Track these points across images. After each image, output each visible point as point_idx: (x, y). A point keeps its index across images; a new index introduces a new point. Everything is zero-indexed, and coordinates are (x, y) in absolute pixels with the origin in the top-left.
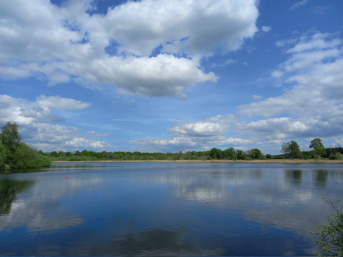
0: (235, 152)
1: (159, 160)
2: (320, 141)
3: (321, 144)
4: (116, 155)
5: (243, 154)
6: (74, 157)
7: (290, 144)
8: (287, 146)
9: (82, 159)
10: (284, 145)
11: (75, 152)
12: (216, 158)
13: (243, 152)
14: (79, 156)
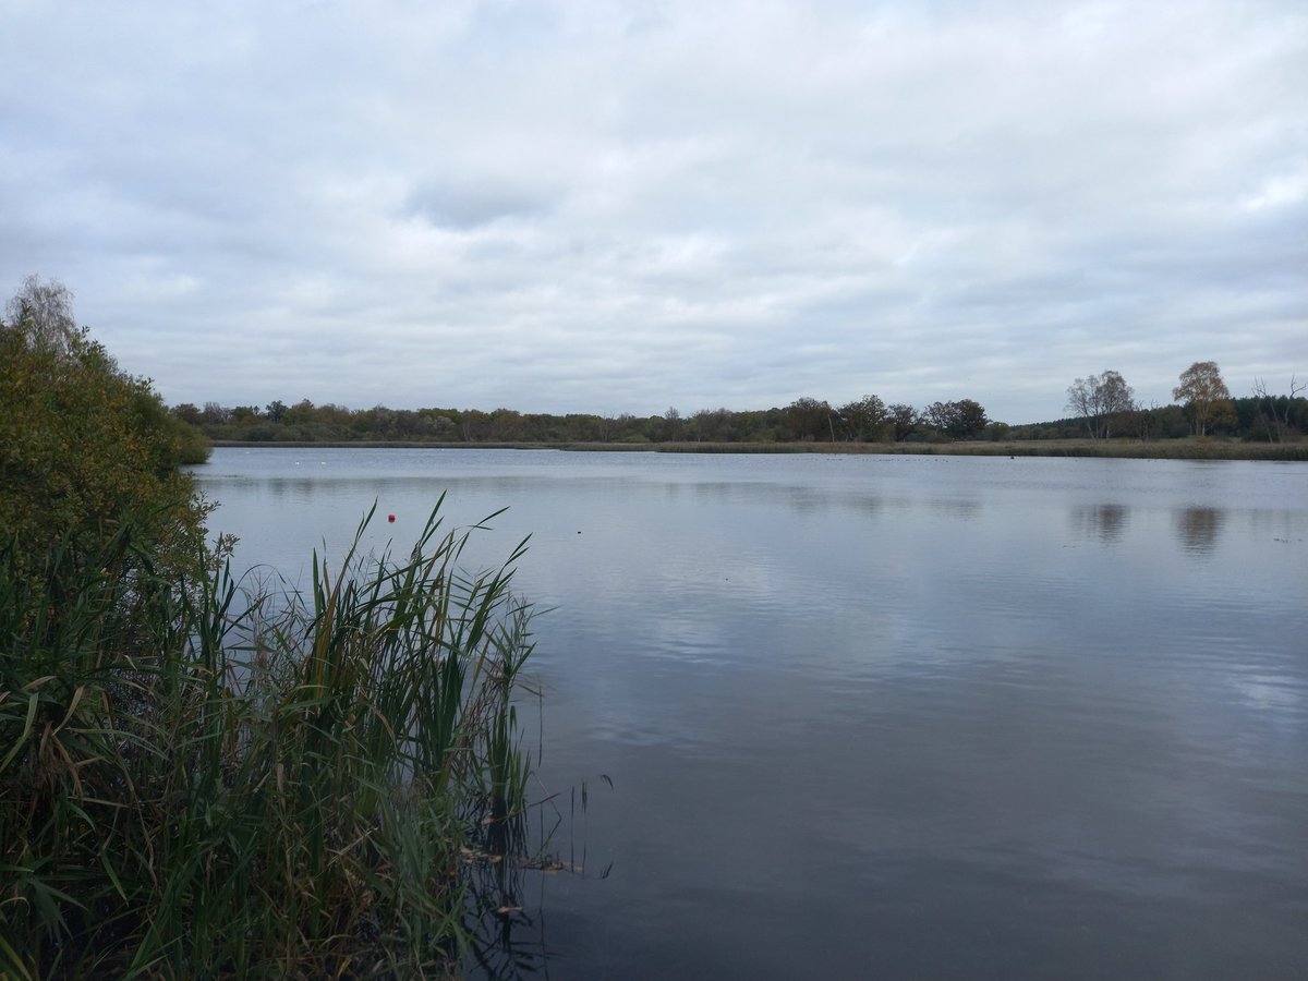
0: (884, 412)
1: (591, 441)
2: (1216, 370)
3: (1217, 382)
4: (428, 420)
5: (913, 419)
6: (266, 427)
7: (1101, 384)
8: (1090, 391)
9: (299, 435)
10: (1076, 387)
11: (268, 407)
12: (812, 437)
13: (915, 415)
14: (286, 424)
